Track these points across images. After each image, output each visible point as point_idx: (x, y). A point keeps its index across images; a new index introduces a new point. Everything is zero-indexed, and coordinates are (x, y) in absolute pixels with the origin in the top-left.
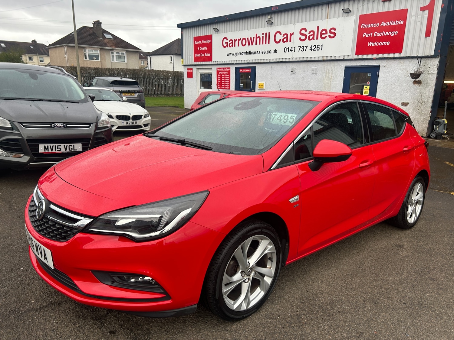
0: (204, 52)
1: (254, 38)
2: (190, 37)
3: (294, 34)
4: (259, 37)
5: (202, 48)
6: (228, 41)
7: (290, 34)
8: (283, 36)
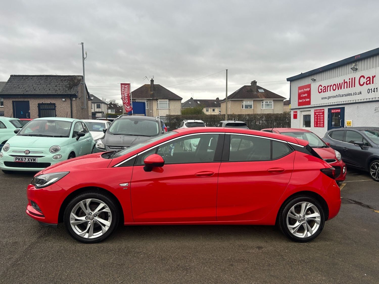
0: (305, 98)
1: (342, 83)
2: (296, 87)
3: (376, 76)
4: (347, 82)
5: (303, 95)
6: (322, 88)
7: (373, 76)
8: (367, 79)
